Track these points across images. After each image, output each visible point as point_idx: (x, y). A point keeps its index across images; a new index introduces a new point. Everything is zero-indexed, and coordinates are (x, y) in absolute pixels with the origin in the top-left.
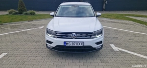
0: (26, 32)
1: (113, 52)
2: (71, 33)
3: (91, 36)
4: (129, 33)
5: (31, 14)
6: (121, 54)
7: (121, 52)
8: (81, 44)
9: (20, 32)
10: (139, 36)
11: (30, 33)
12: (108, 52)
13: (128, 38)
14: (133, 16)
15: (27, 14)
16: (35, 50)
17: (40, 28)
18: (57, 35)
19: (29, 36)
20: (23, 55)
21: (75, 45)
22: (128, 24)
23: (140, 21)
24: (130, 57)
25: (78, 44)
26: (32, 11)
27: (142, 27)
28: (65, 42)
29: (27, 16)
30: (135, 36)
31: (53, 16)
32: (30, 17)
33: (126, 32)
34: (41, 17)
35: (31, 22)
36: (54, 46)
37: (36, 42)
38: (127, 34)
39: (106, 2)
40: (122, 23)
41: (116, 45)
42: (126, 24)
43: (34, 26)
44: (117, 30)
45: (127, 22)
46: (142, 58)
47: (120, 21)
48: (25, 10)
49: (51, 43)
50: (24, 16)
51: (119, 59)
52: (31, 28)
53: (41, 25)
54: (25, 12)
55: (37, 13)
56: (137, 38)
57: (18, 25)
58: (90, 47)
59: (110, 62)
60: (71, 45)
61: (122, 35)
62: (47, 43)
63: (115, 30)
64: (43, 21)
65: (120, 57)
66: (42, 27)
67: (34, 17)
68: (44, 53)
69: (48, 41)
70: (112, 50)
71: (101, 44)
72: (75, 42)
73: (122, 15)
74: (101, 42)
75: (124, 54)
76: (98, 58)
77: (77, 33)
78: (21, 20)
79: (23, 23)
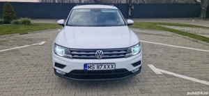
0: (17, 50)
1: (155, 76)
2: (95, 50)
3: (125, 54)
4: (170, 48)
5: (24, 23)
6: (167, 79)
7: (166, 75)
8: (110, 67)
9: (8, 51)
10: (184, 51)
11: (24, 53)
12: (147, 77)
13: (170, 55)
14: (169, 24)
15: (17, 23)
16: (34, 78)
17: (40, 44)
18: (73, 55)
19: (23, 57)
20: (15, 89)
21: (102, 69)
22: (166, 36)
23: (179, 31)
24: (179, 82)
25: (107, 67)
26: (26, 19)
27: (184, 40)
28: (85, 65)
29: (18, 26)
30: (179, 52)
31: (63, 25)
32: (22, 27)
33: (166, 47)
34: (40, 28)
35: (25, 35)
36: (68, 72)
37: (36, 66)
38: (167, 49)
39: (133, 7)
40: (157, 35)
41: (157, 66)
42: (163, 35)
43: (30, 41)
44: (153, 45)
45: (164, 33)
46: (196, 83)
47: (154, 32)
48: (15, 18)
49: (62, 66)
50: (14, 26)
51: (165, 86)
52: (25, 44)
53: (42, 40)
54: (14, 21)
55: (33, 22)
56: (182, 54)
57: (4, 41)
58: (124, 70)
59: (153, 91)
60: (96, 69)
61: (161, 51)
62: (56, 68)
63: (150, 44)
64: (44, 34)
65: (166, 83)
66: (43, 43)
67: (30, 27)
68: (50, 84)
69: (57, 65)
70: (153, 73)
71: (140, 66)
72: (101, 64)
73: (155, 24)
74: (139, 63)
75: (171, 79)
76: (135, 87)
77: (104, 50)
78: (9, 32)
79: (12, 38)
